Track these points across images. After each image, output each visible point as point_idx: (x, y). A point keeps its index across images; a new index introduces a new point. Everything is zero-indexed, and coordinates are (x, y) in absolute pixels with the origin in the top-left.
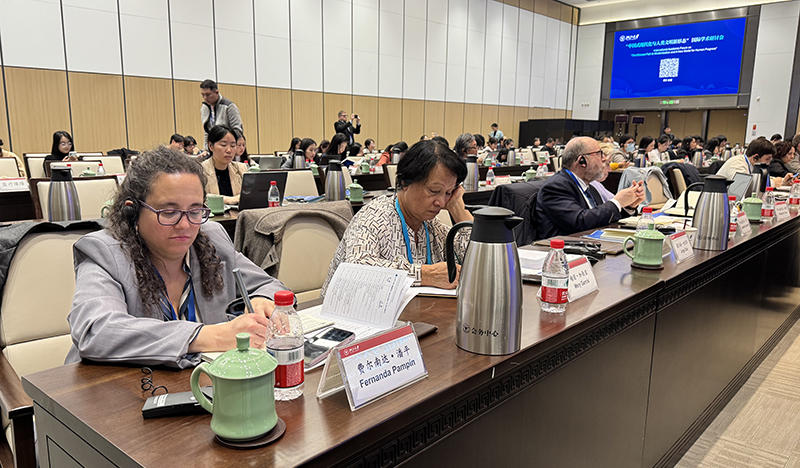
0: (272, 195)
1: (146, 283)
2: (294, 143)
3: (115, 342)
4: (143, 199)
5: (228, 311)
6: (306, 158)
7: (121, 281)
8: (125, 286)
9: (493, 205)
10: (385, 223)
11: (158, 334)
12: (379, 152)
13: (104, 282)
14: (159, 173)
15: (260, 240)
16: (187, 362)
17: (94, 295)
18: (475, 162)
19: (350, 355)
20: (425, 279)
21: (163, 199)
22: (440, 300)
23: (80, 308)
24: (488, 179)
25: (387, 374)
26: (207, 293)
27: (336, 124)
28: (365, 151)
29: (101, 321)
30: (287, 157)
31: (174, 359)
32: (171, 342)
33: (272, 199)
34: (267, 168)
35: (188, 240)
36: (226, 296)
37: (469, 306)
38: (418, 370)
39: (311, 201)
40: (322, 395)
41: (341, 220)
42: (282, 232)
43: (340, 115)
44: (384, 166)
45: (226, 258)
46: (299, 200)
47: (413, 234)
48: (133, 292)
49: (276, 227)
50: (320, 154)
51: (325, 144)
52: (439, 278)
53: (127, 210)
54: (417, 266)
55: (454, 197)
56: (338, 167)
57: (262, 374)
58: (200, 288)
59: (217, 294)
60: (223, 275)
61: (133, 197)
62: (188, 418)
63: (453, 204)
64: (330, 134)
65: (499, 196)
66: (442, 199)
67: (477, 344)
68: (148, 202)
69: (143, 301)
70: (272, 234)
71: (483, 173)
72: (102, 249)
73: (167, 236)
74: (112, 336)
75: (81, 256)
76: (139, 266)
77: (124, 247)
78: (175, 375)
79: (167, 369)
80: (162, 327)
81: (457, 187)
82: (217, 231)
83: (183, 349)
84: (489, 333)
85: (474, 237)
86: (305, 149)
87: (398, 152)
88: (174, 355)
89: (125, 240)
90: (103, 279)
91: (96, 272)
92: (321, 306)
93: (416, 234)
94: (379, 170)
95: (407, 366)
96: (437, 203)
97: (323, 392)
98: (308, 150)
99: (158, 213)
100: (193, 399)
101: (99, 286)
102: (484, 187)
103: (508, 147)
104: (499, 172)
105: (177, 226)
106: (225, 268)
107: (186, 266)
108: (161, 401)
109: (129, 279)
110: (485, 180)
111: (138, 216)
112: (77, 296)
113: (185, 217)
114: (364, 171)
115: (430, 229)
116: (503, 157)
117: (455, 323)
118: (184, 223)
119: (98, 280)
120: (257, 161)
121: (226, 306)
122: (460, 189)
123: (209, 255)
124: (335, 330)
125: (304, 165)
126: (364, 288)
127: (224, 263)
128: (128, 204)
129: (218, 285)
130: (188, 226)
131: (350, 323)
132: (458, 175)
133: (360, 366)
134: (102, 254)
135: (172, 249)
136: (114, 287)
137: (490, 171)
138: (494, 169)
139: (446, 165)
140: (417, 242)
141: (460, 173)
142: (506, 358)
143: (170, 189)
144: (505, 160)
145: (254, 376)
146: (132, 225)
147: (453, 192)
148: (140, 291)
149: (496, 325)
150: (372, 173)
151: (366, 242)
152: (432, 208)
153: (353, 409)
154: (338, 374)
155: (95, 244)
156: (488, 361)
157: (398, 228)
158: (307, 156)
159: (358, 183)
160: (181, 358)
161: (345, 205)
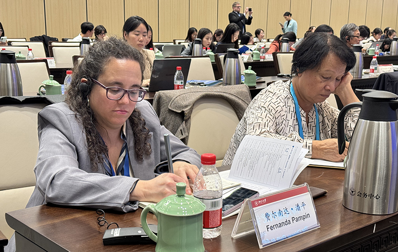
0: (178, 79)
1: (94, 146)
2: (191, 32)
3: (74, 191)
4: (96, 77)
5: (156, 172)
6: (203, 46)
7: (75, 143)
8: (79, 147)
9: (377, 89)
10: (282, 104)
11: (106, 186)
12: (268, 41)
13: (62, 144)
14: (110, 58)
15: (173, 117)
16: (129, 207)
17: (54, 153)
18: (360, 51)
19: (259, 205)
20: (315, 153)
21: (112, 78)
22: (328, 171)
23: (44, 163)
24: (371, 67)
25: (287, 223)
26: (138, 157)
27: (230, 16)
28: (255, 40)
29: (61, 174)
30: (186, 44)
31: (119, 206)
32: (117, 192)
33: (178, 83)
34: (169, 54)
35: (127, 114)
36: (153, 160)
37: (356, 175)
38: (312, 221)
39: (209, 85)
40: (235, 236)
41: (240, 102)
42: (191, 110)
43: (234, 6)
44: (274, 55)
45: (153, 130)
46: (199, 84)
47: (305, 115)
48: (84, 152)
49: (186, 106)
50: (215, 43)
51: (219, 33)
52: (328, 152)
53: (82, 86)
54: (310, 142)
55: (343, 83)
56: (235, 55)
57: (194, 214)
58: (133, 153)
59: (146, 158)
60: (151, 143)
61: (88, 76)
62: (136, 246)
63: (342, 88)
64: (224, 24)
65: (383, 82)
66: (332, 85)
67: (361, 205)
68: (100, 80)
69: (92, 160)
70: (183, 112)
71: (367, 62)
72: (61, 118)
73: (112, 109)
74: (71, 187)
75: (44, 123)
76: (88, 132)
77: (78, 117)
78: (121, 216)
79: (115, 212)
80: (108, 181)
81: (346, 74)
82: (146, 107)
83: (126, 198)
84: (372, 196)
85: (362, 116)
86: (202, 38)
87: (287, 41)
88: (119, 203)
89: (78, 112)
90: (62, 141)
91: (57, 135)
92: (229, 171)
93: (307, 115)
94: (269, 58)
95: (304, 217)
96: (328, 87)
97: (237, 233)
98: (205, 39)
99: (107, 90)
100: (140, 232)
101: (59, 147)
102: (367, 75)
103: (391, 37)
104: (382, 61)
105: (120, 102)
106: (152, 138)
107: (123, 135)
108: (116, 233)
109: (81, 142)
110: (369, 68)
111: (90, 91)
112: (41, 153)
113: (126, 95)
114: (255, 58)
115: (320, 111)
116: (386, 46)
117: (342, 188)
118: (126, 99)
119: (58, 141)
120: (160, 48)
121: (154, 168)
122: (349, 76)
123: (140, 127)
124: (243, 189)
125: (201, 52)
126: (266, 157)
127: (152, 133)
128: (84, 81)
129: (147, 151)
130: (128, 102)
131: (254, 185)
132: (348, 62)
133: (267, 215)
134: (61, 121)
135: (114, 120)
136: (69, 148)
137: (374, 60)
138: (377, 58)
139: (337, 55)
140: (308, 122)
141: (350, 62)
142: (386, 217)
143: (118, 71)
144: (388, 50)
145: (188, 215)
146: (85, 98)
147: (343, 78)
148: (89, 152)
149: (378, 190)
150: (262, 60)
151: (265, 120)
152: (323, 92)
153: (261, 247)
154: (250, 221)
155: (56, 113)
156: (370, 219)
157: (292, 109)
158: (204, 44)
159: (252, 69)
160: (125, 204)
161: (244, 88)
